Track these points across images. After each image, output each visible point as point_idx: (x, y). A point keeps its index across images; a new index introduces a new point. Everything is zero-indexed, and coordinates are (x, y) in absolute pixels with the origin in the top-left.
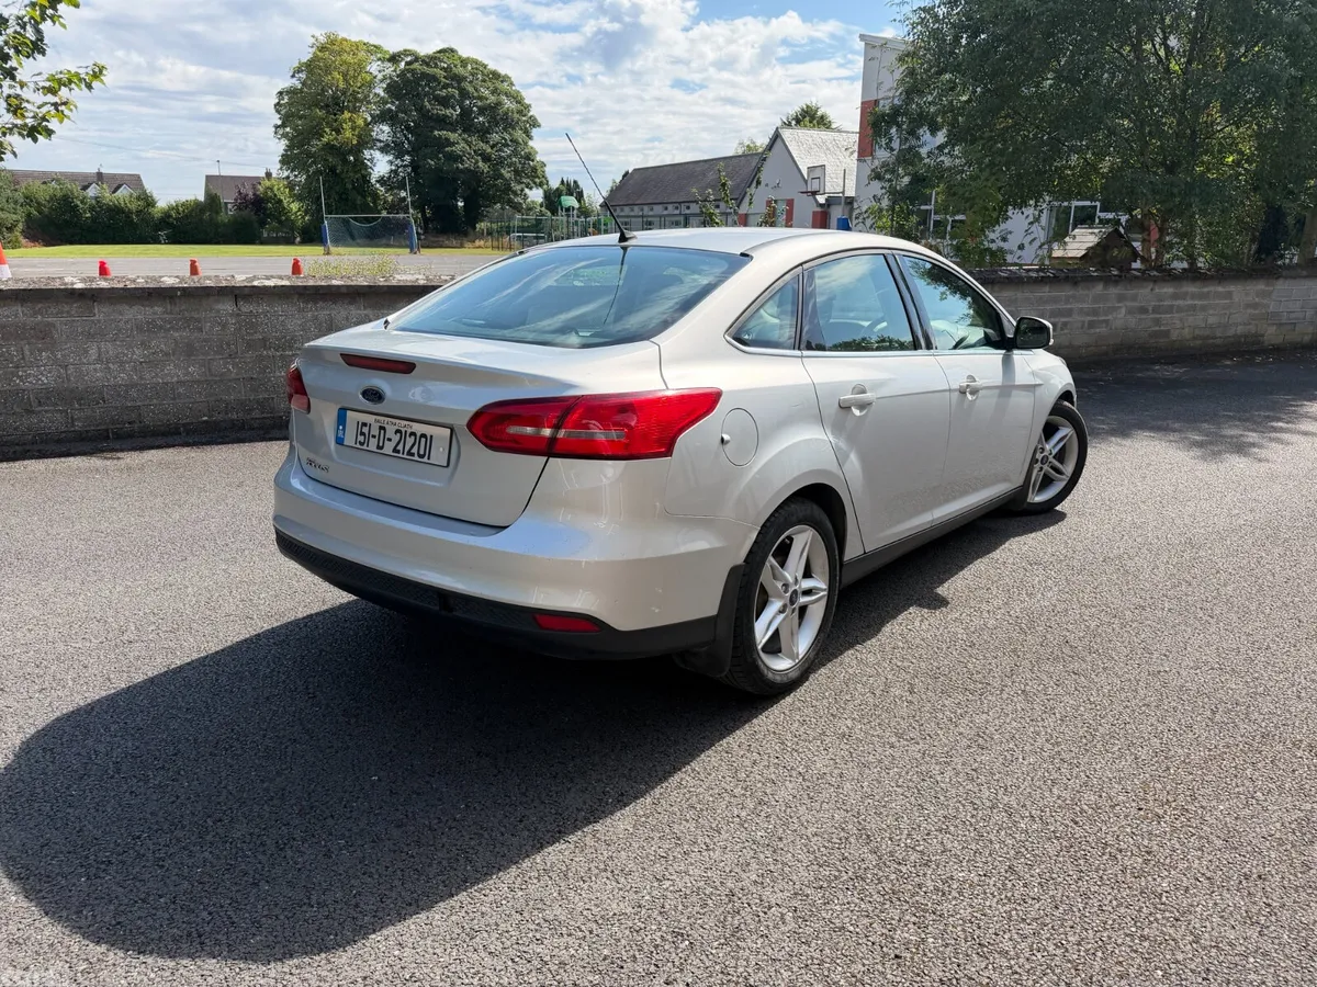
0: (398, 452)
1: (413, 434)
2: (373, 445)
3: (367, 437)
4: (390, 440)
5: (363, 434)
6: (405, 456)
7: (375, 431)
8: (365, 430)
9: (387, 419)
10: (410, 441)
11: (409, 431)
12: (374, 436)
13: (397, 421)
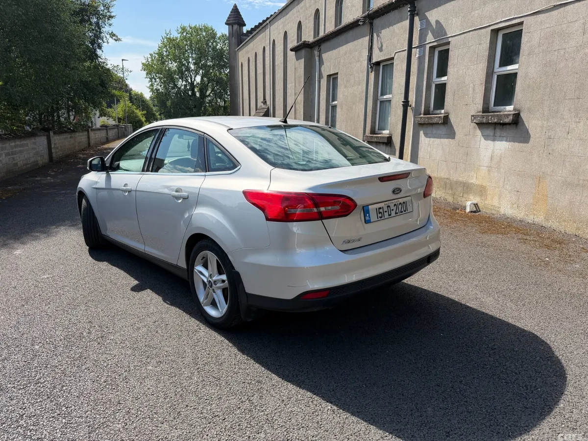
0: (397, 213)
1: (400, 203)
2: (386, 215)
3: (382, 214)
4: (393, 210)
5: (380, 213)
6: (400, 214)
7: (386, 209)
8: (381, 210)
9: (389, 202)
10: (400, 207)
11: (399, 203)
12: (386, 212)
13: (394, 201)
